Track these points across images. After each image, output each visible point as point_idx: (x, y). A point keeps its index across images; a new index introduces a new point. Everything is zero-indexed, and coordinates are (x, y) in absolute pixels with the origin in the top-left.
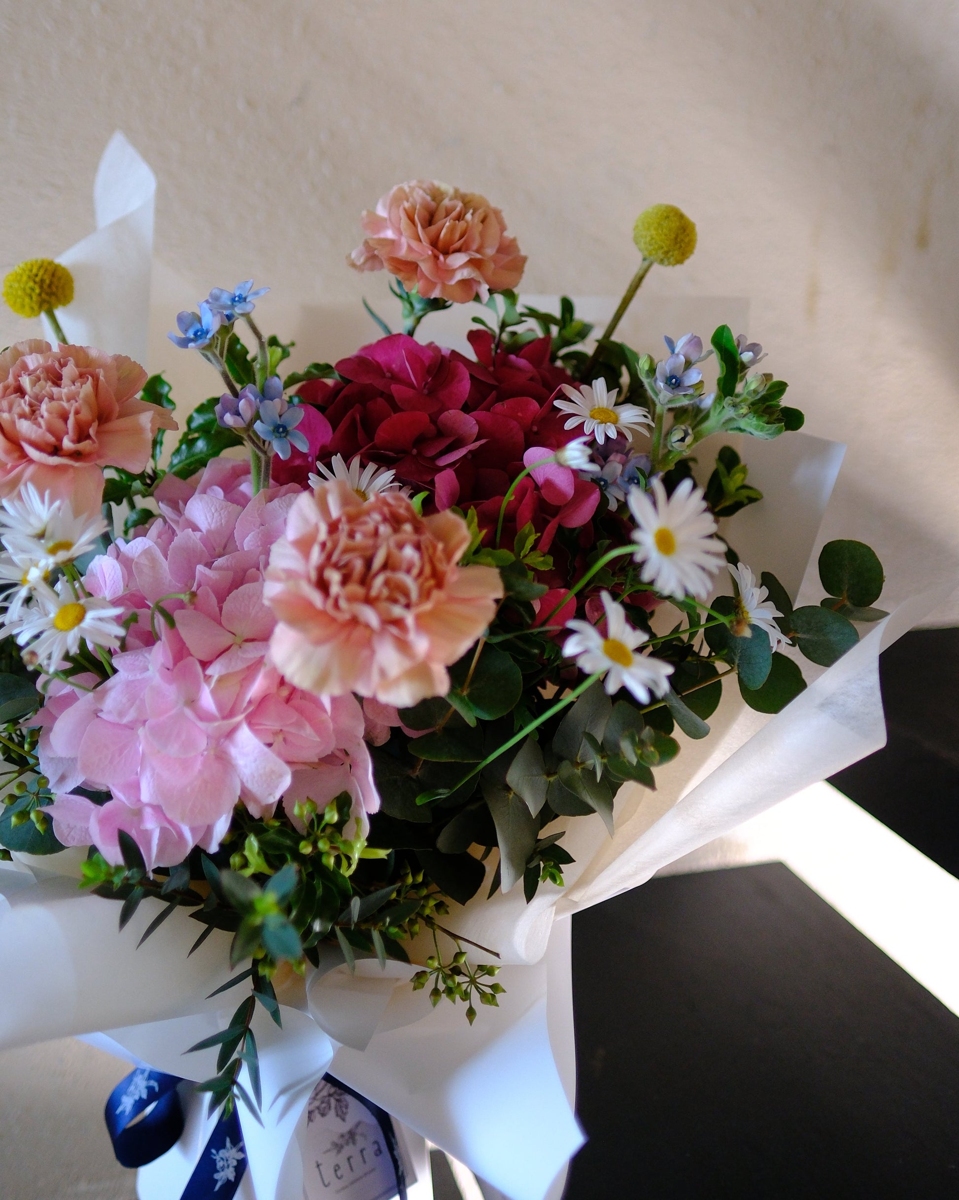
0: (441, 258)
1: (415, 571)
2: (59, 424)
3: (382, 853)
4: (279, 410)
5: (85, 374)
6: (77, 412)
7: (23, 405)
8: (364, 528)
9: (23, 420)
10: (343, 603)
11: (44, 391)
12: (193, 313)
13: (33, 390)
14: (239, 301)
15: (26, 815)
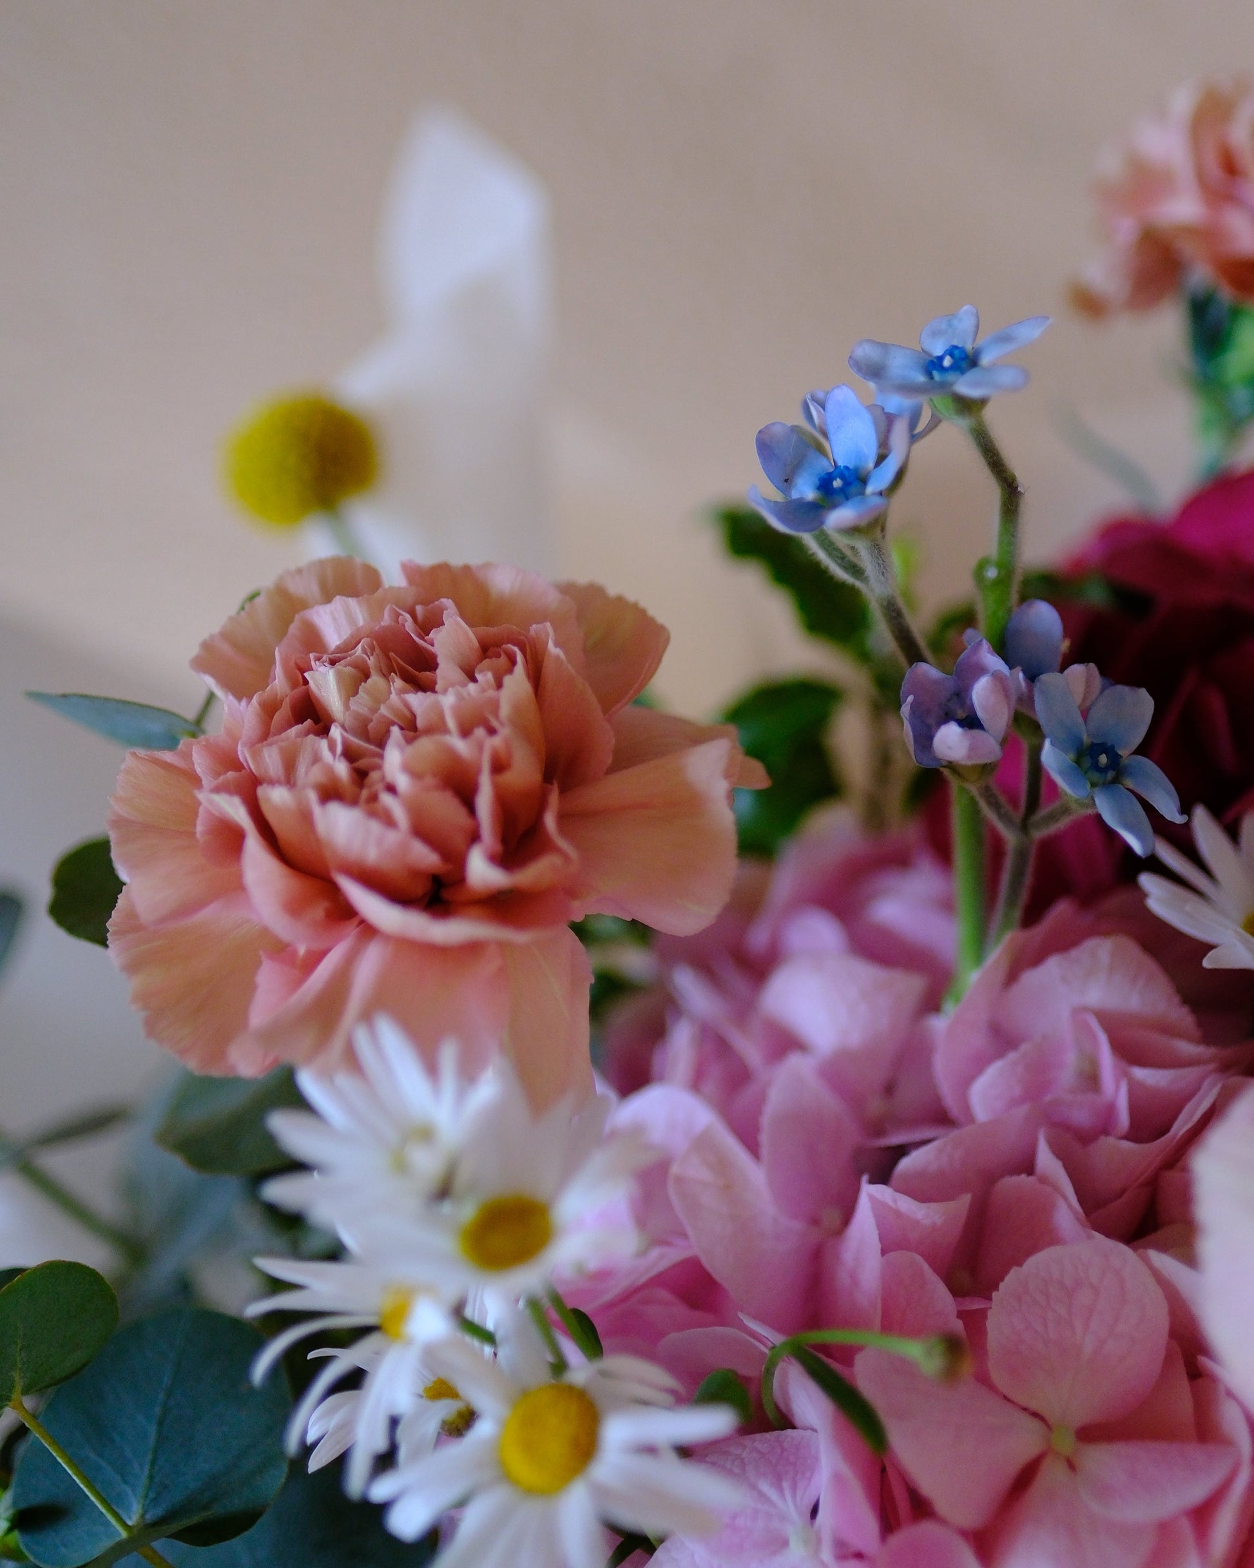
2: (446, 808)
4: (1081, 700)
5: (498, 645)
6: (498, 767)
7: (328, 758)
9: (333, 807)
11: (383, 710)
12: (795, 429)
13: (353, 707)
14: (955, 367)
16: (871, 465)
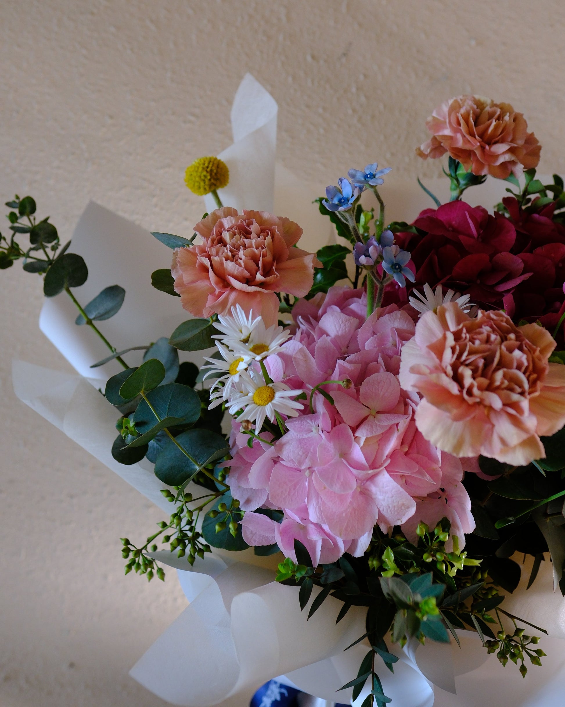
0: (487, 147)
1: (523, 369)
2: (252, 264)
3: (477, 563)
4: (394, 253)
5: (265, 230)
6: (264, 257)
7: (226, 251)
8: (480, 337)
9: (229, 261)
10: (475, 391)
11: (239, 242)
12: (335, 187)
13: (232, 241)
14: (370, 178)
15: (224, 525)
16: (350, 197)
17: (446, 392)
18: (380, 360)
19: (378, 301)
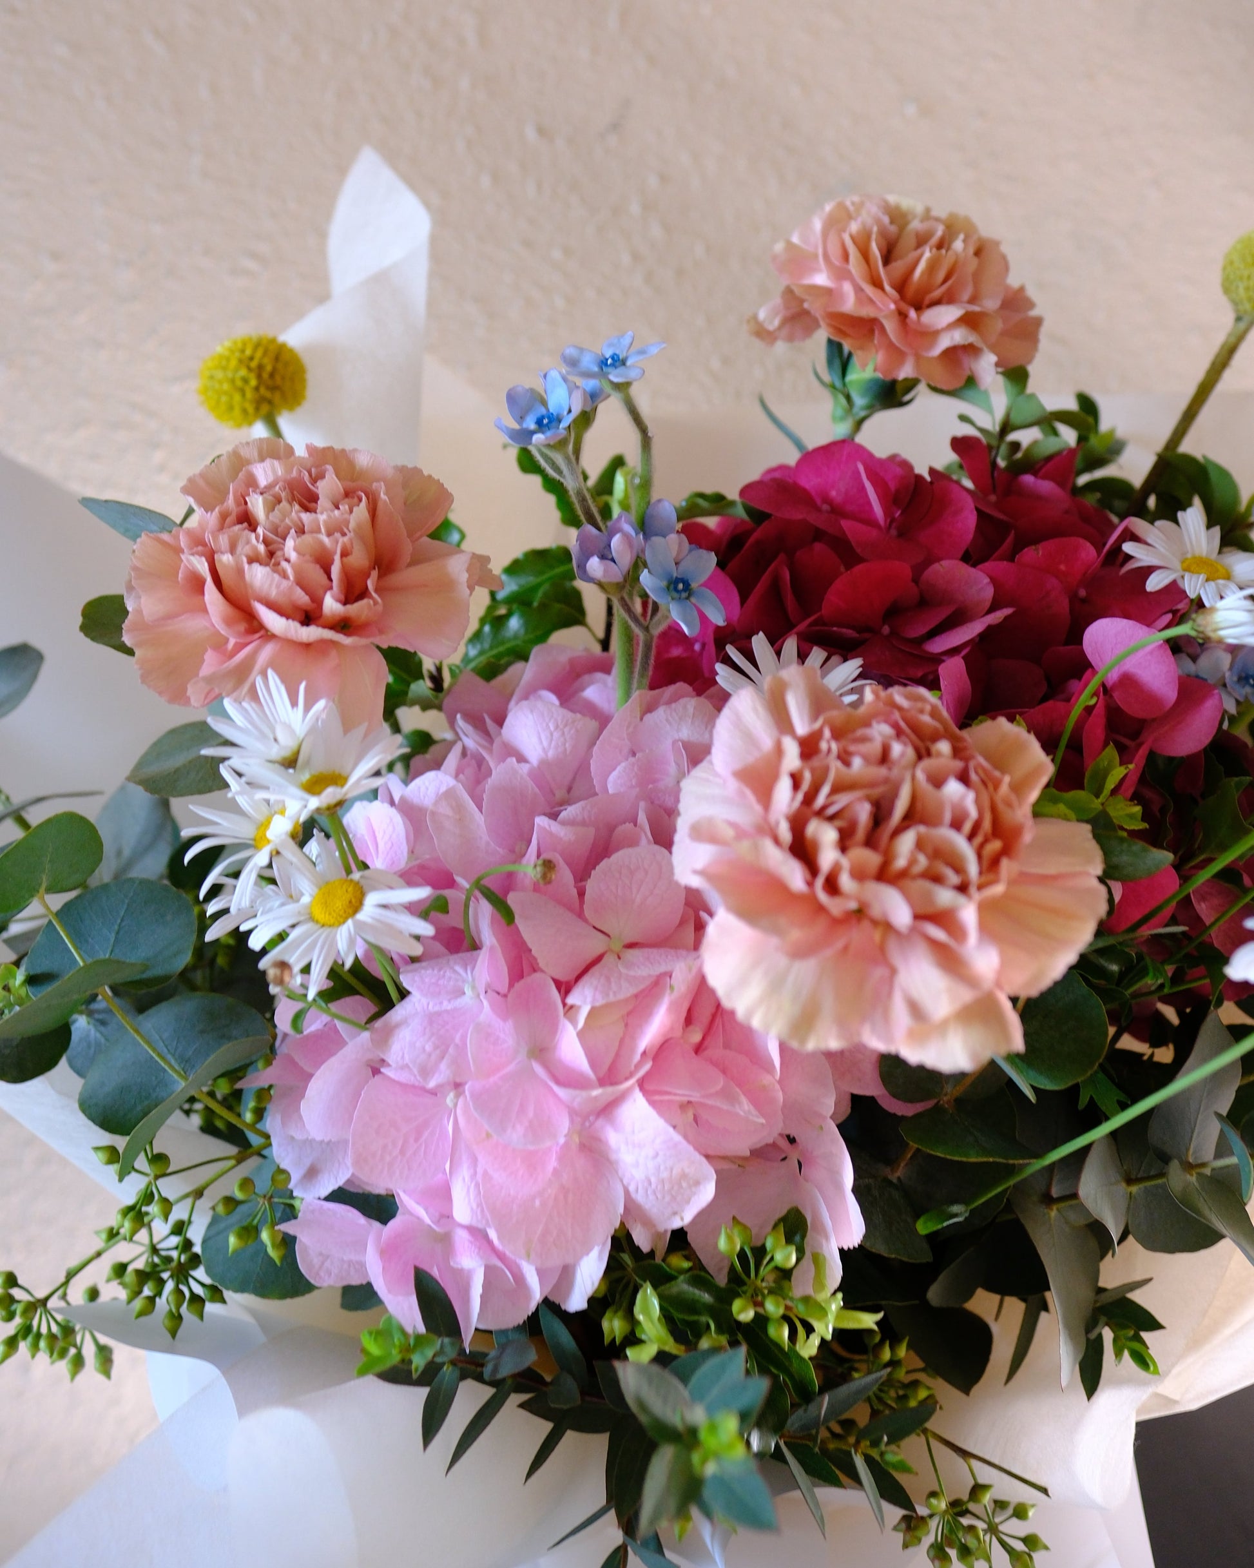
0: (913, 314)
1: (968, 827)
2: (317, 574)
3: (868, 1321)
4: (674, 554)
5: (354, 492)
6: (344, 554)
7: (255, 543)
8: (864, 748)
9: (256, 566)
10: (846, 882)
11: (287, 521)
12: (532, 391)
13: (270, 518)
14: (613, 365)
15: (250, 1232)
16: (565, 413)
17: (777, 885)
18: (642, 818)
19: (642, 675)
